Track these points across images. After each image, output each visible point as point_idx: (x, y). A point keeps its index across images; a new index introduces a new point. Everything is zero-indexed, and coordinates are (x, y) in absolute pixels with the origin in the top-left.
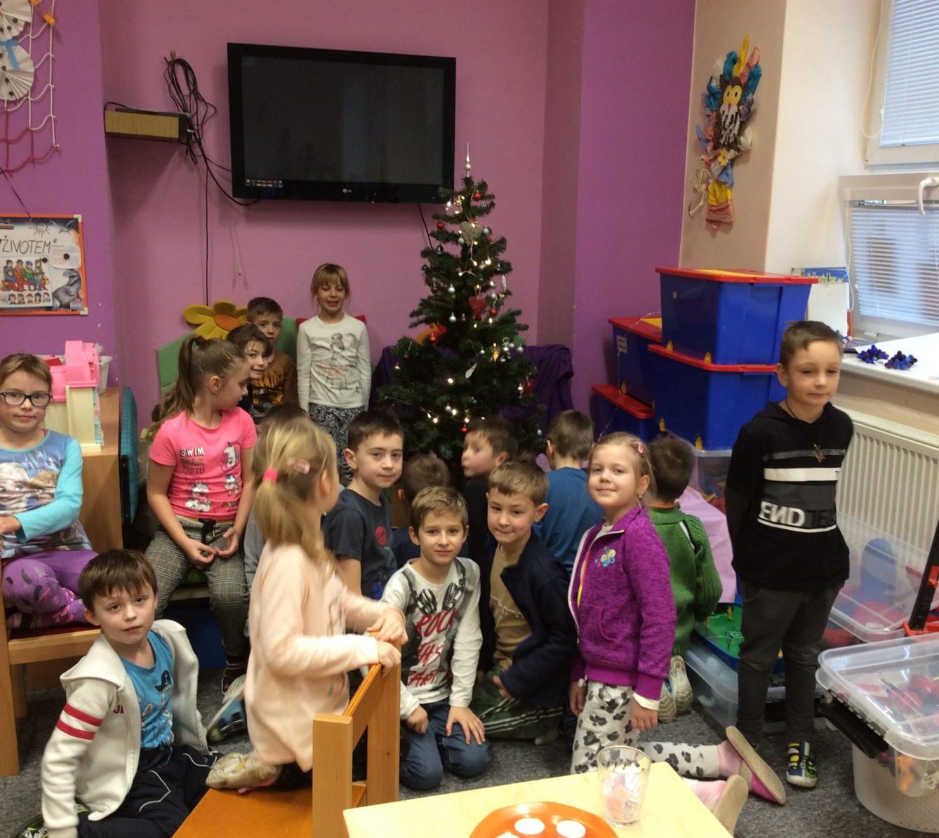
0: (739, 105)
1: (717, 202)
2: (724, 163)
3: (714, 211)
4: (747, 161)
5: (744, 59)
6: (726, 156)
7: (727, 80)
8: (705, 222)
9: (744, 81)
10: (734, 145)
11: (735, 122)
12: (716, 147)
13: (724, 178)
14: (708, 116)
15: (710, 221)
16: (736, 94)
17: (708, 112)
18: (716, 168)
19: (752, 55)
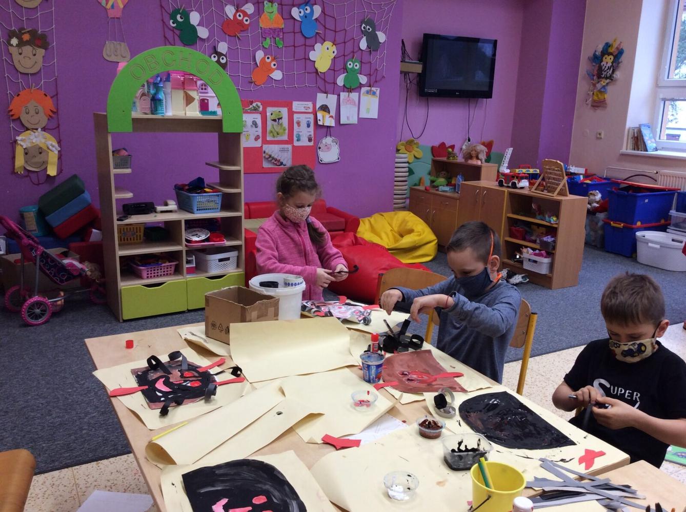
0: (612, 63)
1: (598, 98)
2: (604, 84)
3: (596, 102)
4: (615, 84)
5: (615, 45)
6: (604, 82)
7: (605, 52)
8: (589, 107)
9: (615, 54)
10: (610, 78)
11: (610, 69)
12: (599, 77)
13: (602, 90)
14: (594, 66)
15: (593, 106)
16: (610, 59)
17: (594, 64)
18: (599, 86)
19: (620, 45)
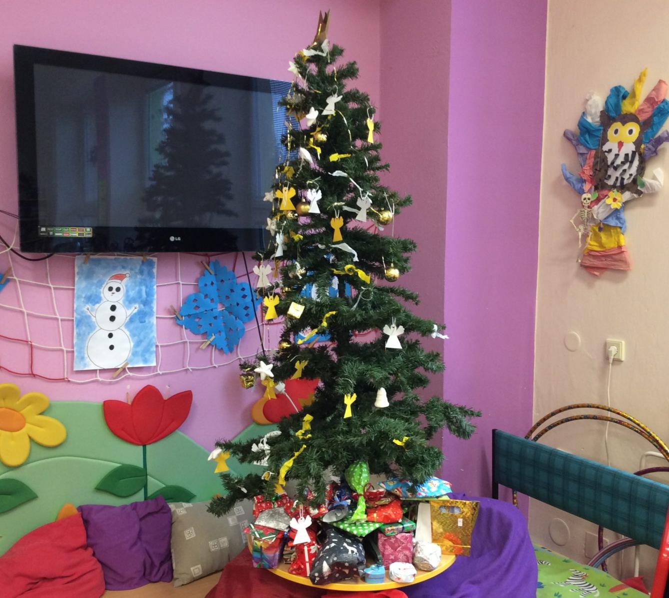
0: (638, 143)
1: (602, 247)
2: (617, 205)
3: (595, 257)
5: (643, 93)
6: (614, 200)
7: (612, 116)
8: (575, 268)
9: (642, 118)
10: (635, 186)
11: (631, 162)
12: (600, 186)
13: (612, 222)
14: (582, 154)
15: (585, 267)
16: (631, 132)
17: (582, 150)
19: (656, 90)
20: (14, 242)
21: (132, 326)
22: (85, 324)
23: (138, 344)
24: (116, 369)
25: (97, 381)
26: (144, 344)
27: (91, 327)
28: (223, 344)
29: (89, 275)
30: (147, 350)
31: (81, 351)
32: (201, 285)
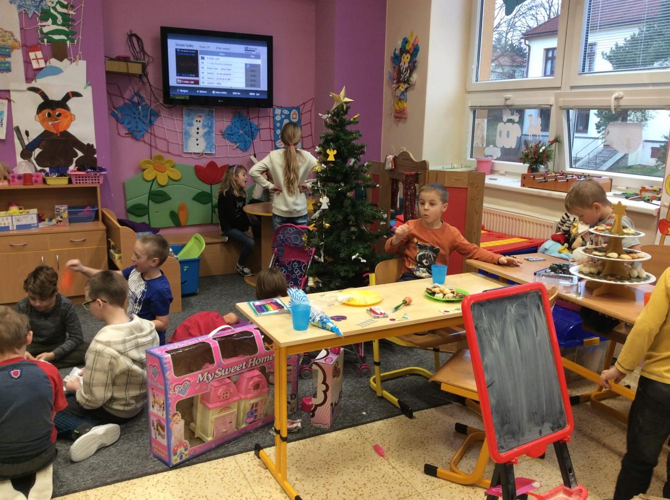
0: (409, 63)
1: (399, 108)
2: (403, 90)
3: (398, 113)
4: (413, 89)
5: (411, 41)
6: (403, 87)
7: (403, 51)
8: (393, 118)
9: (411, 52)
10: (407, 81)
11: (407, 71)
12: (399, 82)
13: (402, 97)
15: (396, 117)
16: (408, 58)
17: (394, 65)
18: (398, 92)
19: (415, 40)
20: (161, 101)
21: (206, 136)
22: (187, 135)
23: (208, 144)
24: (199, 153)
25: (192, 157)
26: (210, 144)
27: (190, 136)
28: (243, 147)
29: (189, 115)
30: (211, 147)
31: (186, 144)
32: (233, 121)
